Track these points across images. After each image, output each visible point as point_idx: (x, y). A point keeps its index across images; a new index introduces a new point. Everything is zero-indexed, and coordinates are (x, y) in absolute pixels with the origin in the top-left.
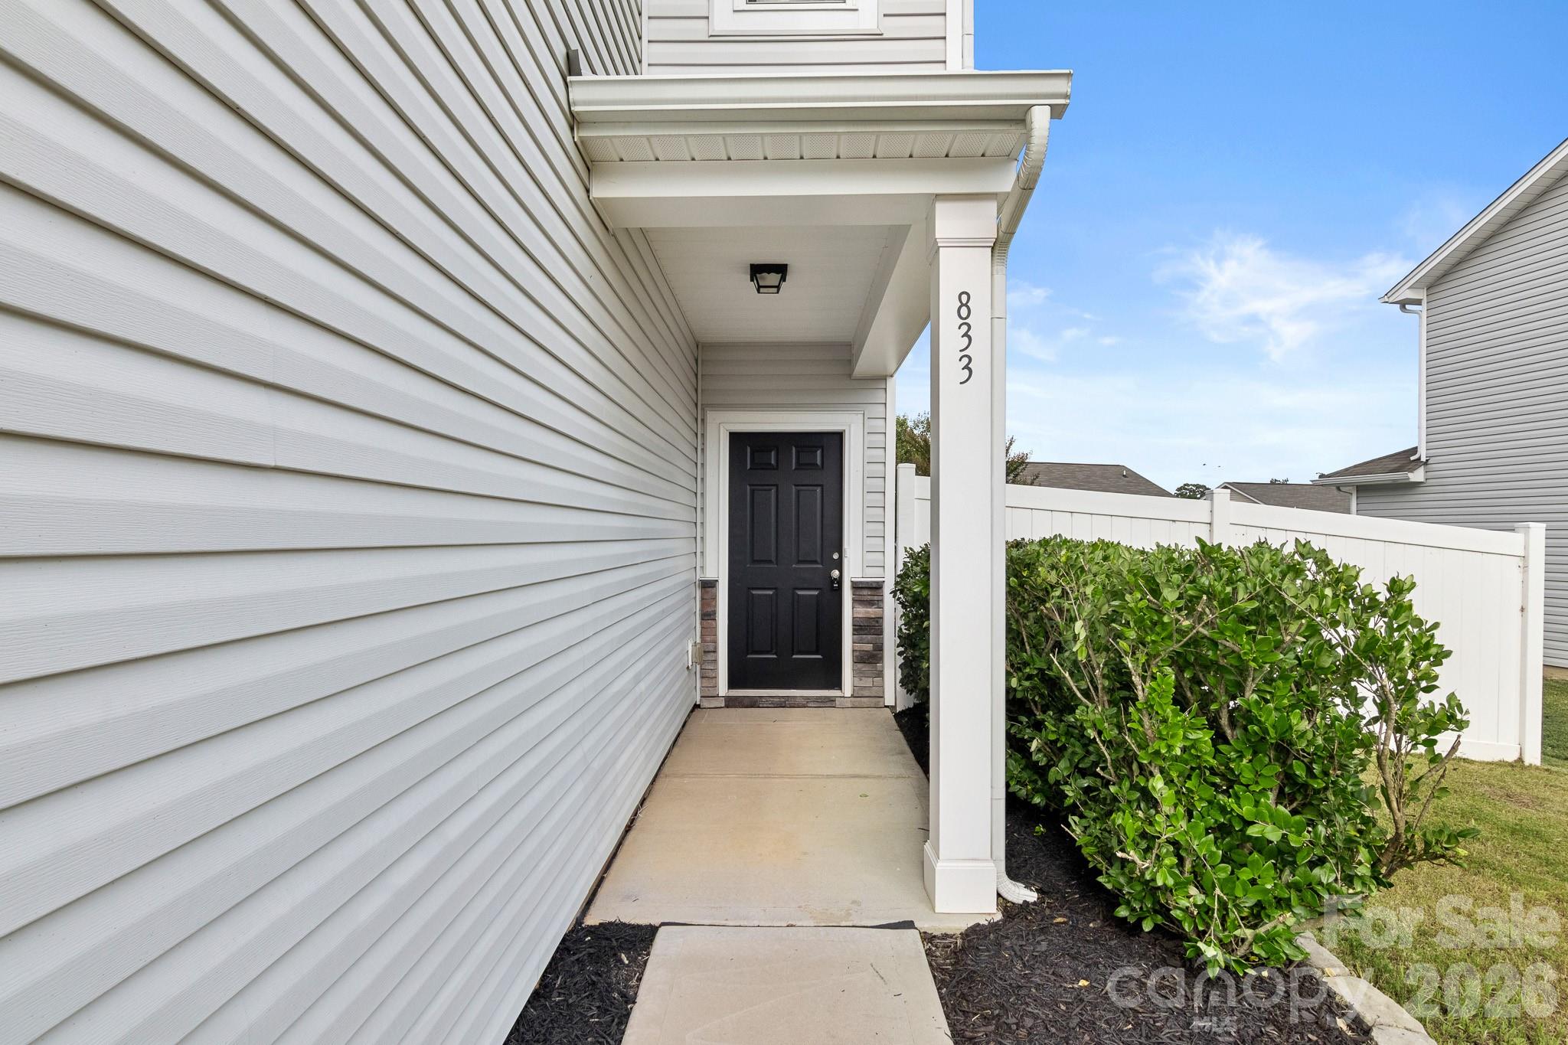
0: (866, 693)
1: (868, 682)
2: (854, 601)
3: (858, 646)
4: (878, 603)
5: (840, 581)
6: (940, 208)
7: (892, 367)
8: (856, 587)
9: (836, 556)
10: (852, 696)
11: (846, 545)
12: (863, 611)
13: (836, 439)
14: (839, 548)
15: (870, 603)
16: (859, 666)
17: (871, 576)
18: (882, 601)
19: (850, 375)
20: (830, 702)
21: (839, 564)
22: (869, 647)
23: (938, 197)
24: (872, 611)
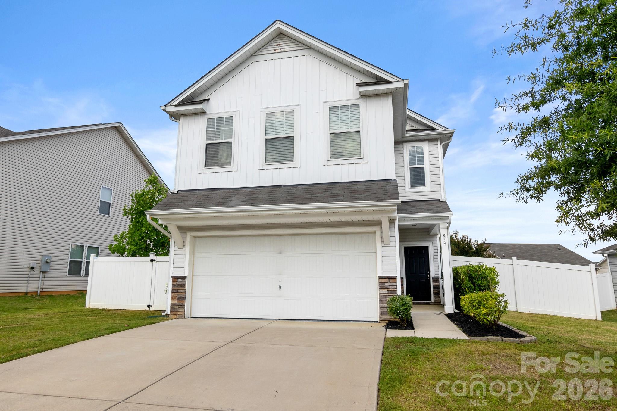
0: (437, 301)
1: (437, 299)
2: (433, 282)
3: (434, 291)
4: (438, 282)
5: (429, 277)
6: (440, 224)
7: (438, 233)
8: (433, 279)
9: (428, 272)
10: (434, 302)
11: (430, 270)
12: (435, 284)
13: (426, 248)
14: (429, 271)
15: (436, 282)
16: (435, 296)
17: (436, 276)
18: (439, 282)
19: (429, 235)
20: (429, 304)
21: (429, 274)
22: (437, 291)
23: (439, 223)
24: (437, 284)
